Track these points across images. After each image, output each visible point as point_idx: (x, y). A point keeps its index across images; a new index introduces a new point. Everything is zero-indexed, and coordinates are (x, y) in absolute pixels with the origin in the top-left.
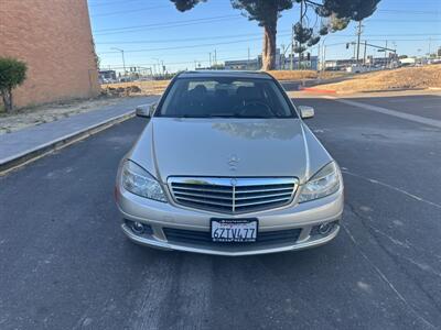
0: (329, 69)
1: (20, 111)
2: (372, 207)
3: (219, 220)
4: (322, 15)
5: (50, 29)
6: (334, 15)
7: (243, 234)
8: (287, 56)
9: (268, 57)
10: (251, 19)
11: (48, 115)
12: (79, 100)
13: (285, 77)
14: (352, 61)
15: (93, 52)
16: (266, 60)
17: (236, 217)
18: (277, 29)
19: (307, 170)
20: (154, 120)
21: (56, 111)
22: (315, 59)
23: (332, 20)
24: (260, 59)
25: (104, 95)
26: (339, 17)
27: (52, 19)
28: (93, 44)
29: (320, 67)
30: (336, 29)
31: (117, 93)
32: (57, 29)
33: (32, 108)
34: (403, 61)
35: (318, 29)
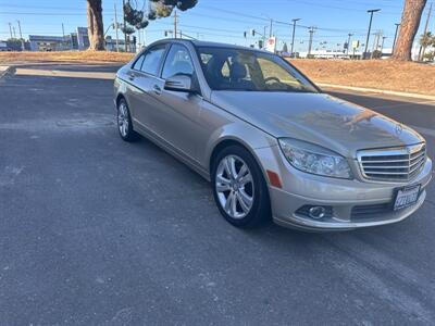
9: (95, 36)
16: (93, 39)
26: (166, 5)
30: (161, 15)
35: (147, 13)
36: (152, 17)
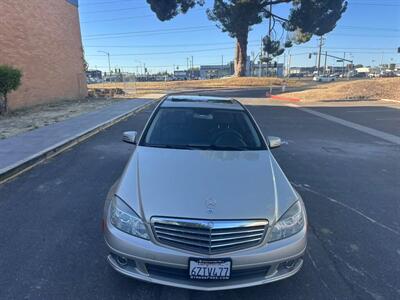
0: (293, 75)
1: (14, 113)
2: (331, 229)
3: (196, 260)
4: (288, 29)
5: (44, 38)
6: (298, 29)
7: (218, 272)
8: (256, 63)
9: (239, 65)
10: (224, 31)
11: (39, 119)
12: (69, 102)
13: (254, 83)
14: (313, 69)
15: (82, 58)
16: (237, 68)
17: (212, 257)
18: (248, 40)
19: (276, 212)
20: (139, 149)
21: (47, 114)
22: (281, 66)
23: (297, 33)
24: (232, 65)
25: (90, 96)
26: (303, 32)
27: (47, 28)
28: (83, 51)
29: (285, 73)
30: (301, 41)
31: (102, 95)
32: (50, 38)
33: (24, 111)
34: (359, 70)
35: (284, 41)
36: (288, 45)
